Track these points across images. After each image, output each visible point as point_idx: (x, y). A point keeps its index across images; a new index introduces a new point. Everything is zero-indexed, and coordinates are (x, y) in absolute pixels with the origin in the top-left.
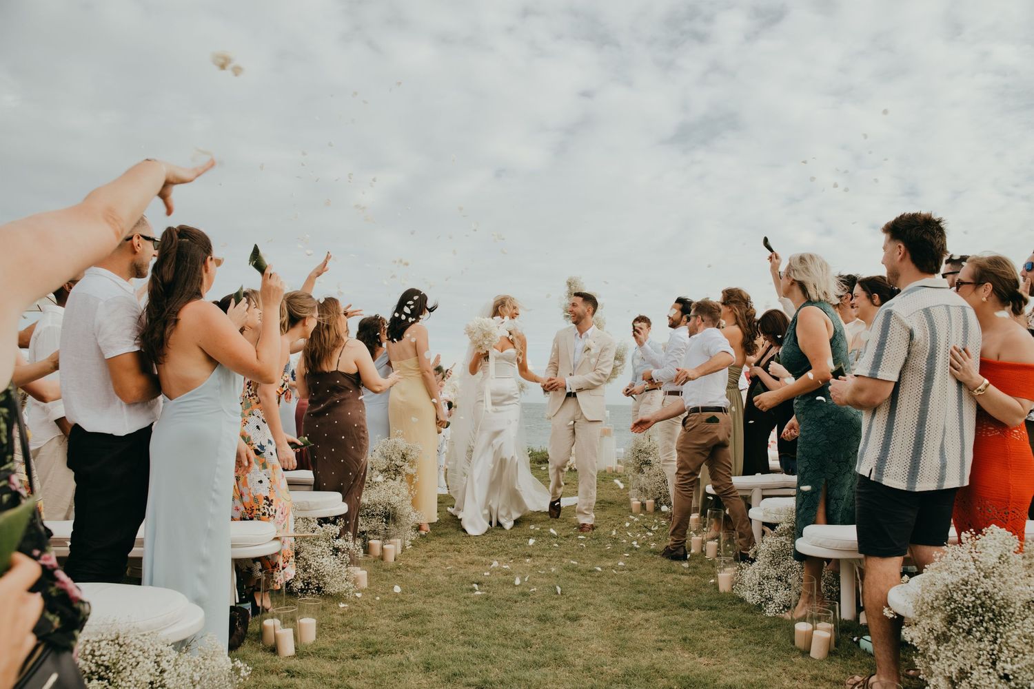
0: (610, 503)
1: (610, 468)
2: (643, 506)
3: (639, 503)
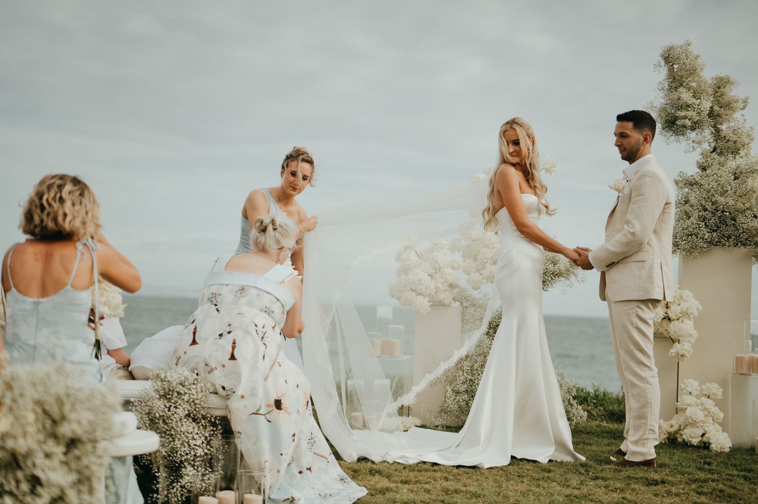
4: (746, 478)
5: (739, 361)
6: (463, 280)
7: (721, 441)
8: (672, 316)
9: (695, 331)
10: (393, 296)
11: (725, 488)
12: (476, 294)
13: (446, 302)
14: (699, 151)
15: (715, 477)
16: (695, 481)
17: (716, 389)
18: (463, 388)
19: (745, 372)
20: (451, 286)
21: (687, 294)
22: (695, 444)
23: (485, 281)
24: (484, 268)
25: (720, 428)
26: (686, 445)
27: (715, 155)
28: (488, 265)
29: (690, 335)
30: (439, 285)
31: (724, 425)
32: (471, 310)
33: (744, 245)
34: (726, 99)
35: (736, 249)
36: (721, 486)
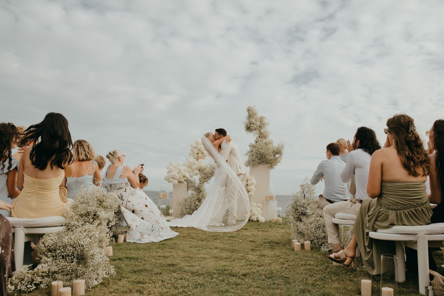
0: (277, 243)
1: (273, 219)
2: (303, 246)
3: (300, 243)
4: (270, 227)
5: (267, 196)
6: (188, 175)
7: (262, 219)
8: (248, 184)
9: (255, 189)
10: (166, 180)
11: (265, 230)
12: (192, 179)
13: (183, 181)
14: (255, 137)
15: (261, 227)
16: (256, 228)
17: (260, 205)
18: (188, 207)
19: (268, 199)
20: (184, 176)
21: (253, 178)
22: (255, 221)
23: (194, 175)
24: (194, 171)
25: (262, 216)
26: (252, 221)
27: (259, 138)
28: (195, 170)
29: (254, 190)
30: (181, 176)
31: (262, 215)
32: (190, 184)
33: (267, 164)
34: (263, 122)
35: (266, 165)
36: (263, 229)
